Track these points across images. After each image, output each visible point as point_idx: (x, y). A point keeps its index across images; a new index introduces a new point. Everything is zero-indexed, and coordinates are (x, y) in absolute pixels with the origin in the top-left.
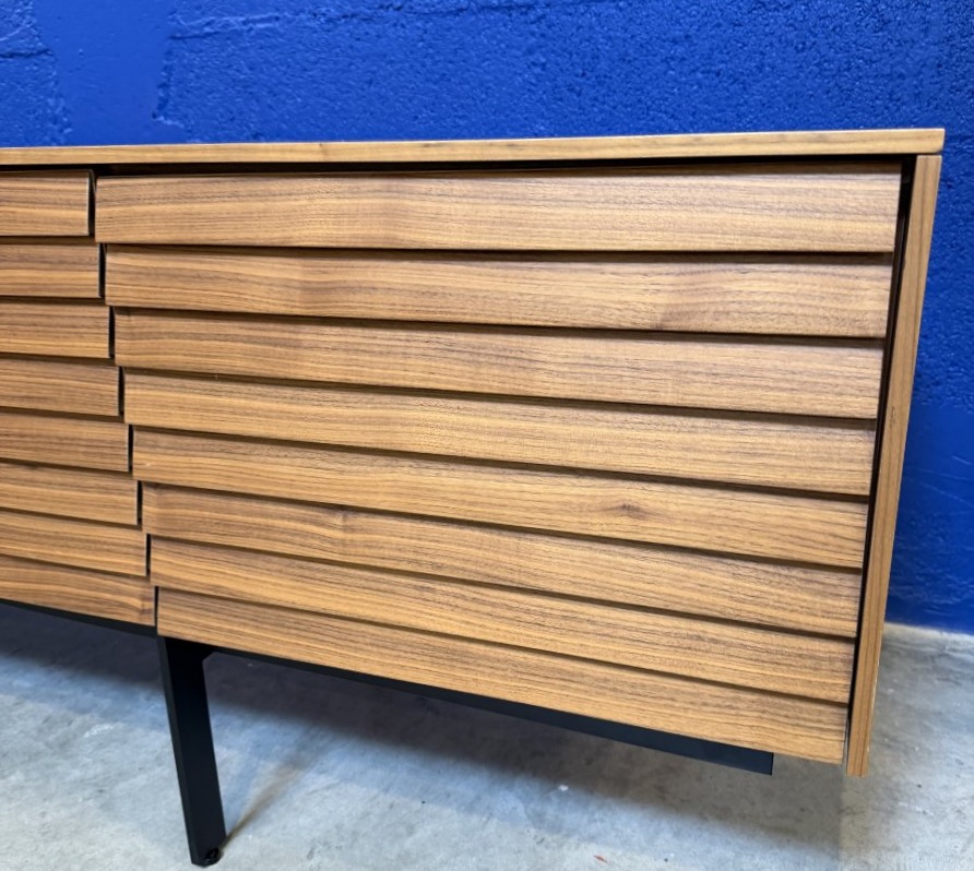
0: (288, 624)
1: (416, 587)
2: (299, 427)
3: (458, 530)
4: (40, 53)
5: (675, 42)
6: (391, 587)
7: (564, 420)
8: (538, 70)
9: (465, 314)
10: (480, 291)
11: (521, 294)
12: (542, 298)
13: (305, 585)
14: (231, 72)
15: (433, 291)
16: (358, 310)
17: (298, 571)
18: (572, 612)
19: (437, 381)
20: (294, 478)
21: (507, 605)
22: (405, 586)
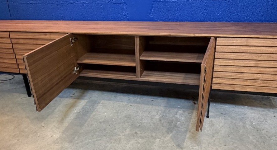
4: (123, 3)
5: (253, 6)
8: (227, 10)
14: (166, 8)
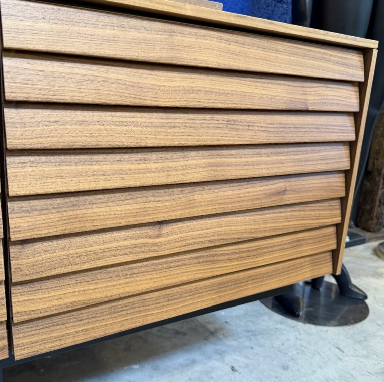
0: (118, 310)
1: (195, 258)
2: (147, 177)
3: (219, 220)
6: (183, 262)
7: (268, 155)
9: (241, 104)
10: (247, 92)
11: (263, 94)
12: (270, 97)
13: (135, 279)
15: (227, 92)
16: (193, 103)
17: (129, 272)
18: (259, 246)
19: (225, 140)
20: (138, 211)
21: (235, 252)
22: (189, 259)
